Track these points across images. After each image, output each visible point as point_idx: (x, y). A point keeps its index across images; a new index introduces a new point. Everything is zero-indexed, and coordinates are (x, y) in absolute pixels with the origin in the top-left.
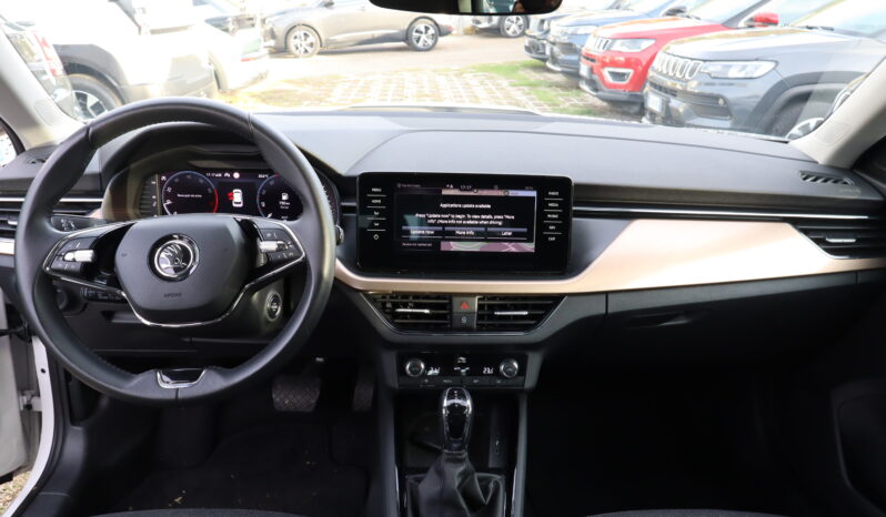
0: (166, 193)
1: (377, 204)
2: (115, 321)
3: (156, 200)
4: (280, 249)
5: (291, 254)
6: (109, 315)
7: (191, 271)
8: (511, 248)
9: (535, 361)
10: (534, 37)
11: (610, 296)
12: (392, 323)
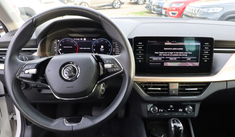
0: (60, 46)
1: (140, 49)
2: (42, 92)
3: (56, 49)
4: (113, 67)
5: (117, 69)
6: (40, 90)
7: (78, 77)
8: (190, 64)
9: (198, 106)
10: (148, 4)
11: (228, 82)
12: (146, 93)
